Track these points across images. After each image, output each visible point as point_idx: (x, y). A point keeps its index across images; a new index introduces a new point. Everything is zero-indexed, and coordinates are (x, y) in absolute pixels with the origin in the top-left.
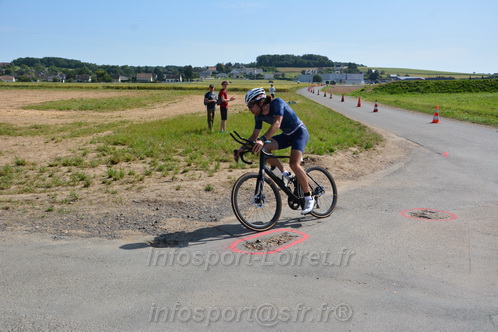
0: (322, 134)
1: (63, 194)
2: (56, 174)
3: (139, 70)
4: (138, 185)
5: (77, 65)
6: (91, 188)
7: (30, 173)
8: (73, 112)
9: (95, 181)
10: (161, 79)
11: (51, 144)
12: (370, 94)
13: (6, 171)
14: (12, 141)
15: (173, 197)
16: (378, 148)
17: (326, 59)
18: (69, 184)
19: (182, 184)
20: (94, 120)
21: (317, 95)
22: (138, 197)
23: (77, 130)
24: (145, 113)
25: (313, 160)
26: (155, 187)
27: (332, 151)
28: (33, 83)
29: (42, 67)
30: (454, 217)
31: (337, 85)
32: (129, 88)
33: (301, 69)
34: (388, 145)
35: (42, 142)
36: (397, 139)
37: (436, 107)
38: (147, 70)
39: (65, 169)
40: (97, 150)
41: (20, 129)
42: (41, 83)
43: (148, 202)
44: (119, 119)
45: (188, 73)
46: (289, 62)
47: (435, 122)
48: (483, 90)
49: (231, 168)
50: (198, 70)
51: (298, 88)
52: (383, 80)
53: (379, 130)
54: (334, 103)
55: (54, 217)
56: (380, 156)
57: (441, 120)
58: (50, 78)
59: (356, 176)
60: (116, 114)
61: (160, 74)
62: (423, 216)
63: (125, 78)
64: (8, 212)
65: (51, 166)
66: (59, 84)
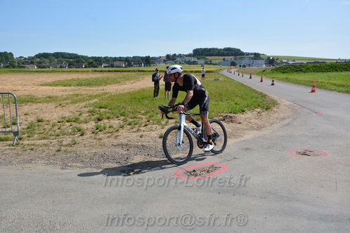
0: (237, 100)
1: (67, 140)
2: (62, 127)
3: (115, 59)
4: (115, 134)
5: (75, 57)
6: (85, 137)
7: (46, 127)
8: (73, 87)
9: (87, 132)
10: (129, 65)
11: (59, 108)
12: (269, 73)
13: (31, 125)
14: (34, 106)
15: (138, 142)
16: (275, 109)
17: (239, 50)
18: (70, 134)
19: (144, 133)
20: (86, 92)
21: (234, 74)
22: (115, 142)
23: (75, 99)
24: (119, 87)
25: (231, 117)
26: (126, 136)
27: (243, 111)
28: (47, 69)
29: (53, 58)
30: (326, 155)
31: (247, 67)
32: (109, 71)
33: (223, 57)
34: (281, 107)
35: (53, 107)
36: (288, 103)
37: (313, 82)
38: (120, 59)
39: (68, 124)
40: (89, 112)
41: (39, 98)
42: (53, 69)
43: (121, 145)
44: (103, 92)
45: (148, 61)
46: (214, 53)
47: (313, 91)
48: (346, 70)
49: (176, 123)
50: (154, 58)
51: (221, 70)
52: (278, 64)
53: (275, 97)
54: (245, 79)
55: (61, 155)
56: (276, 115)
57: (317, 90)
58: (58, 66)
59: (259, 128)
60: (100, 88)
61: (129, 62)
62: (304, 154)
63: (106, 65)
64: (33, 152)
65: (59, 122)
66: (64, 69)
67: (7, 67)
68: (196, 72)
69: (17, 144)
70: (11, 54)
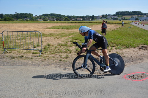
0: (145, 38)
1: (64, 55)
2: (60, 49)
3: (78, 17)
5: (59, 15)
6: (72, 54)
7: (52, 48)
8: (60, 30)
9: (72, 51)
10: (84, 20)
11: (56, 39)
13: (46, 47)
14: (45, 38)
18: (65, 52)
20: (67, 32)
23: (62, 35)
25: (146, 47)
28: (47, 21)
29: (50, 16)
31: (144, 21)
32: (75, 22)
33: (131, 16)
35: (53, 39)
38: (80, 17)
39: (63, 47)
40: (71, 41)
41: (46, 34)
42: (50, 21)
44: (74, 32)
45: (93, 18)
46: (127, 14)
49: (116, 49)
50: (96, 17)
51: (130, 22)
58: (52, 20)
60: (73, 30)
61: (84, 18)
63: (74, 20)
64: (49, 60)
65: (58, 46)
66: (55, 21)
67: (30, 20)
68: (118, 23)
69: (41, 56)
70: (32, 14)
